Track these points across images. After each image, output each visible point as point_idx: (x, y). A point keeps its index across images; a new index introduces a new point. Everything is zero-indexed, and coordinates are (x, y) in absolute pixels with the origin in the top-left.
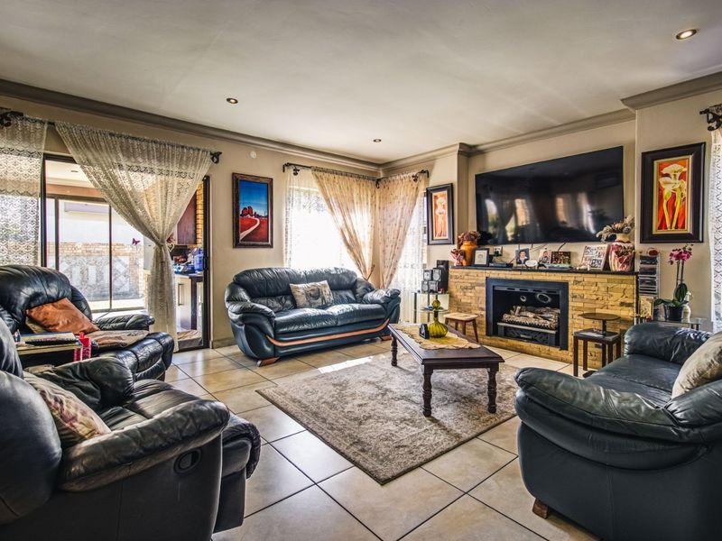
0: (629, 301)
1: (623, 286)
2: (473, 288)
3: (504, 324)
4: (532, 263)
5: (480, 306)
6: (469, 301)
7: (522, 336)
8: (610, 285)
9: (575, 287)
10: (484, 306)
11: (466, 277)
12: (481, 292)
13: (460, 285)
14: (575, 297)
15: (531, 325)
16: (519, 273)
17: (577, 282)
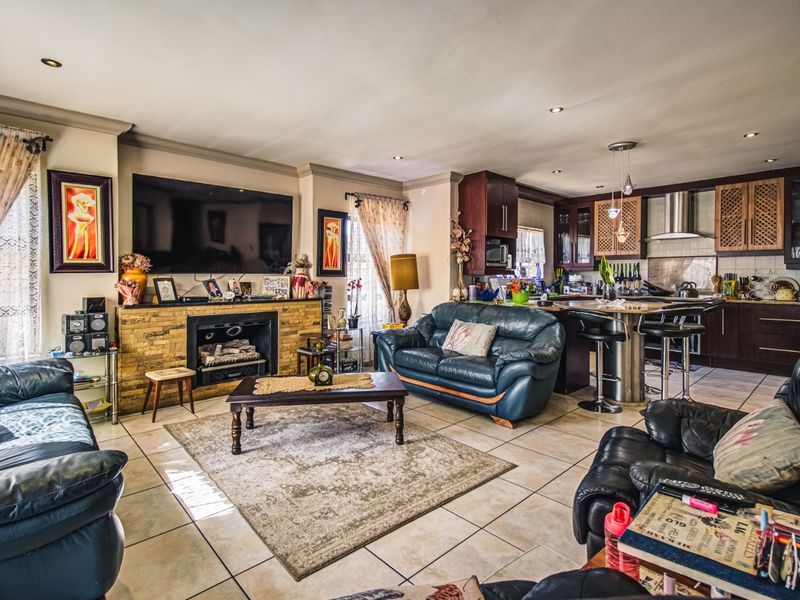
0: (317, 320)
1: (315, 309)
2: (166, 332)
3: (209, 369)
4: (229, 295)
5: (178, 354)
6: (160, 352)
7: (230, 375)
8: (307, 310)
9: (284, 315)
10: (184, 354)
11: (154, 319)
12: (179, 336)
13: (141, 332)
14: (283, 323)
15: (238, 361)
16: (231, 306)
17: (285, 310)
